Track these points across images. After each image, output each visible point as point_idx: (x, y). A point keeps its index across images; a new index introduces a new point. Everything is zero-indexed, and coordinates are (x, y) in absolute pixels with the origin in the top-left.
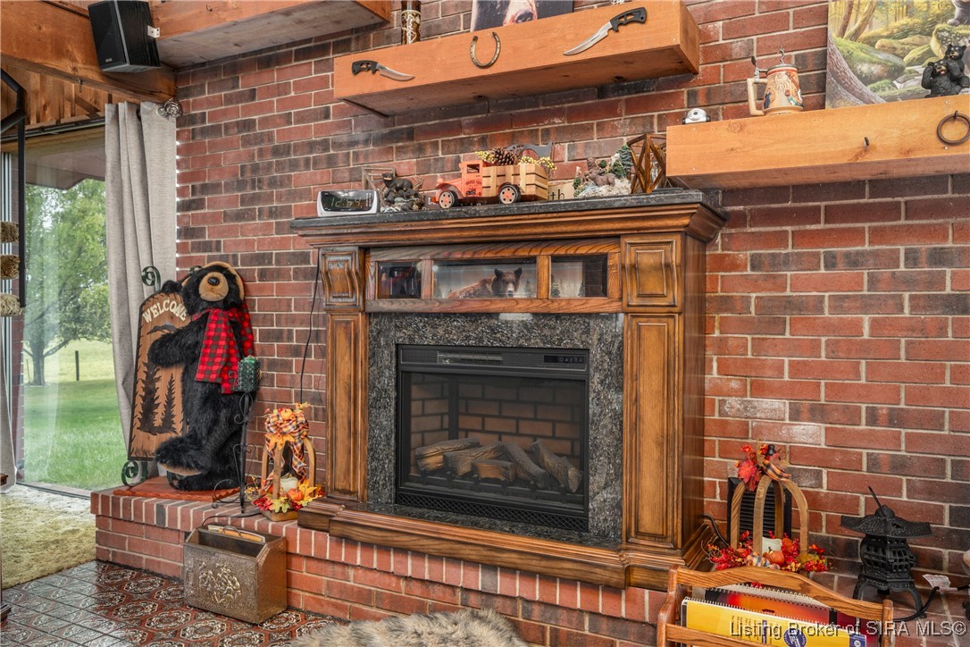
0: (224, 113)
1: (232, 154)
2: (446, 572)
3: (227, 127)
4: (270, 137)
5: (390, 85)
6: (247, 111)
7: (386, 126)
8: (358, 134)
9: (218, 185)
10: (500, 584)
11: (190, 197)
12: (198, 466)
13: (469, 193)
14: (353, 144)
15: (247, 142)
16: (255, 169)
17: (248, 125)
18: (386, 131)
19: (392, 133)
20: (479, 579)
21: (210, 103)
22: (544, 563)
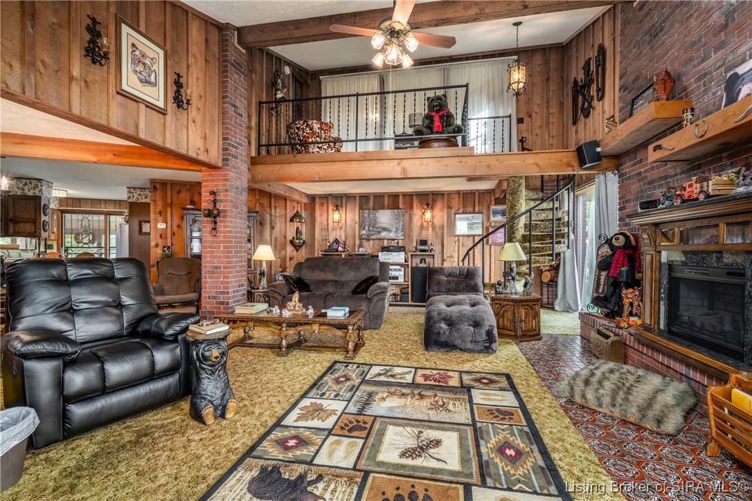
0: (632, 170)
1: (634, 186)
2: (672, 364)
3: (633, 175)
4: (647, 177)
5: (667, 153)
6: (640, 168)
7: (689, 165)
8: (679, 171)
9: (630, 200)
10: (691, 374)
11: (622, 206)
12: (608, 308)
13: (689, 197)
14: (676, 175)
15: (639, 181)
16: (642, 191)
17: (640, 174)
18: (689, 167)
19: (691, 167)
20: (683, 370)
21: (628, 167)
22: (704, 366)
